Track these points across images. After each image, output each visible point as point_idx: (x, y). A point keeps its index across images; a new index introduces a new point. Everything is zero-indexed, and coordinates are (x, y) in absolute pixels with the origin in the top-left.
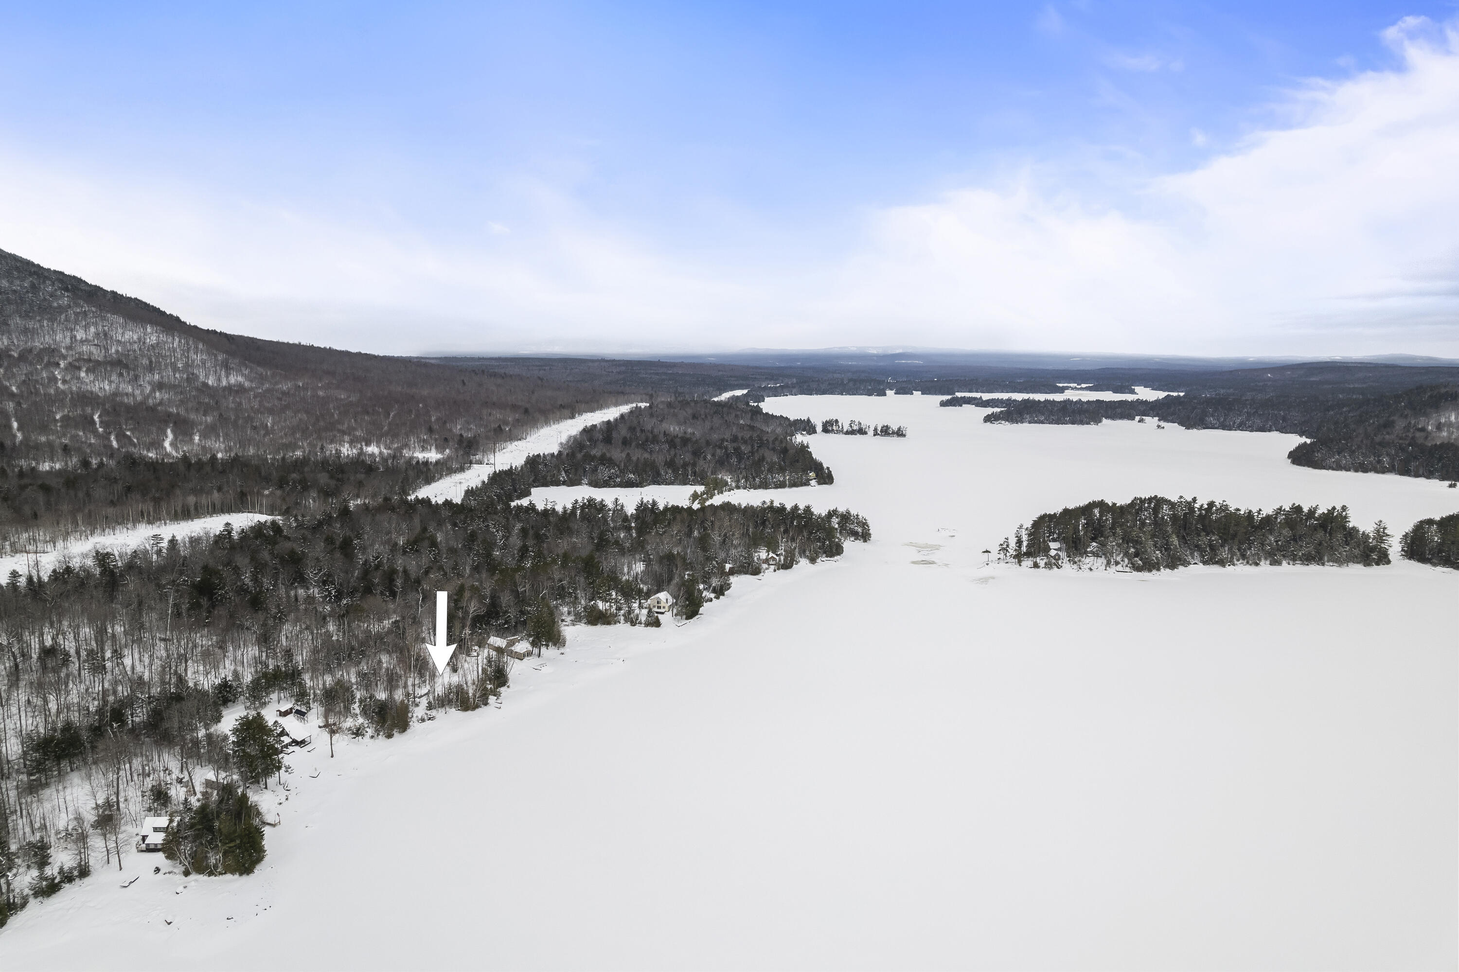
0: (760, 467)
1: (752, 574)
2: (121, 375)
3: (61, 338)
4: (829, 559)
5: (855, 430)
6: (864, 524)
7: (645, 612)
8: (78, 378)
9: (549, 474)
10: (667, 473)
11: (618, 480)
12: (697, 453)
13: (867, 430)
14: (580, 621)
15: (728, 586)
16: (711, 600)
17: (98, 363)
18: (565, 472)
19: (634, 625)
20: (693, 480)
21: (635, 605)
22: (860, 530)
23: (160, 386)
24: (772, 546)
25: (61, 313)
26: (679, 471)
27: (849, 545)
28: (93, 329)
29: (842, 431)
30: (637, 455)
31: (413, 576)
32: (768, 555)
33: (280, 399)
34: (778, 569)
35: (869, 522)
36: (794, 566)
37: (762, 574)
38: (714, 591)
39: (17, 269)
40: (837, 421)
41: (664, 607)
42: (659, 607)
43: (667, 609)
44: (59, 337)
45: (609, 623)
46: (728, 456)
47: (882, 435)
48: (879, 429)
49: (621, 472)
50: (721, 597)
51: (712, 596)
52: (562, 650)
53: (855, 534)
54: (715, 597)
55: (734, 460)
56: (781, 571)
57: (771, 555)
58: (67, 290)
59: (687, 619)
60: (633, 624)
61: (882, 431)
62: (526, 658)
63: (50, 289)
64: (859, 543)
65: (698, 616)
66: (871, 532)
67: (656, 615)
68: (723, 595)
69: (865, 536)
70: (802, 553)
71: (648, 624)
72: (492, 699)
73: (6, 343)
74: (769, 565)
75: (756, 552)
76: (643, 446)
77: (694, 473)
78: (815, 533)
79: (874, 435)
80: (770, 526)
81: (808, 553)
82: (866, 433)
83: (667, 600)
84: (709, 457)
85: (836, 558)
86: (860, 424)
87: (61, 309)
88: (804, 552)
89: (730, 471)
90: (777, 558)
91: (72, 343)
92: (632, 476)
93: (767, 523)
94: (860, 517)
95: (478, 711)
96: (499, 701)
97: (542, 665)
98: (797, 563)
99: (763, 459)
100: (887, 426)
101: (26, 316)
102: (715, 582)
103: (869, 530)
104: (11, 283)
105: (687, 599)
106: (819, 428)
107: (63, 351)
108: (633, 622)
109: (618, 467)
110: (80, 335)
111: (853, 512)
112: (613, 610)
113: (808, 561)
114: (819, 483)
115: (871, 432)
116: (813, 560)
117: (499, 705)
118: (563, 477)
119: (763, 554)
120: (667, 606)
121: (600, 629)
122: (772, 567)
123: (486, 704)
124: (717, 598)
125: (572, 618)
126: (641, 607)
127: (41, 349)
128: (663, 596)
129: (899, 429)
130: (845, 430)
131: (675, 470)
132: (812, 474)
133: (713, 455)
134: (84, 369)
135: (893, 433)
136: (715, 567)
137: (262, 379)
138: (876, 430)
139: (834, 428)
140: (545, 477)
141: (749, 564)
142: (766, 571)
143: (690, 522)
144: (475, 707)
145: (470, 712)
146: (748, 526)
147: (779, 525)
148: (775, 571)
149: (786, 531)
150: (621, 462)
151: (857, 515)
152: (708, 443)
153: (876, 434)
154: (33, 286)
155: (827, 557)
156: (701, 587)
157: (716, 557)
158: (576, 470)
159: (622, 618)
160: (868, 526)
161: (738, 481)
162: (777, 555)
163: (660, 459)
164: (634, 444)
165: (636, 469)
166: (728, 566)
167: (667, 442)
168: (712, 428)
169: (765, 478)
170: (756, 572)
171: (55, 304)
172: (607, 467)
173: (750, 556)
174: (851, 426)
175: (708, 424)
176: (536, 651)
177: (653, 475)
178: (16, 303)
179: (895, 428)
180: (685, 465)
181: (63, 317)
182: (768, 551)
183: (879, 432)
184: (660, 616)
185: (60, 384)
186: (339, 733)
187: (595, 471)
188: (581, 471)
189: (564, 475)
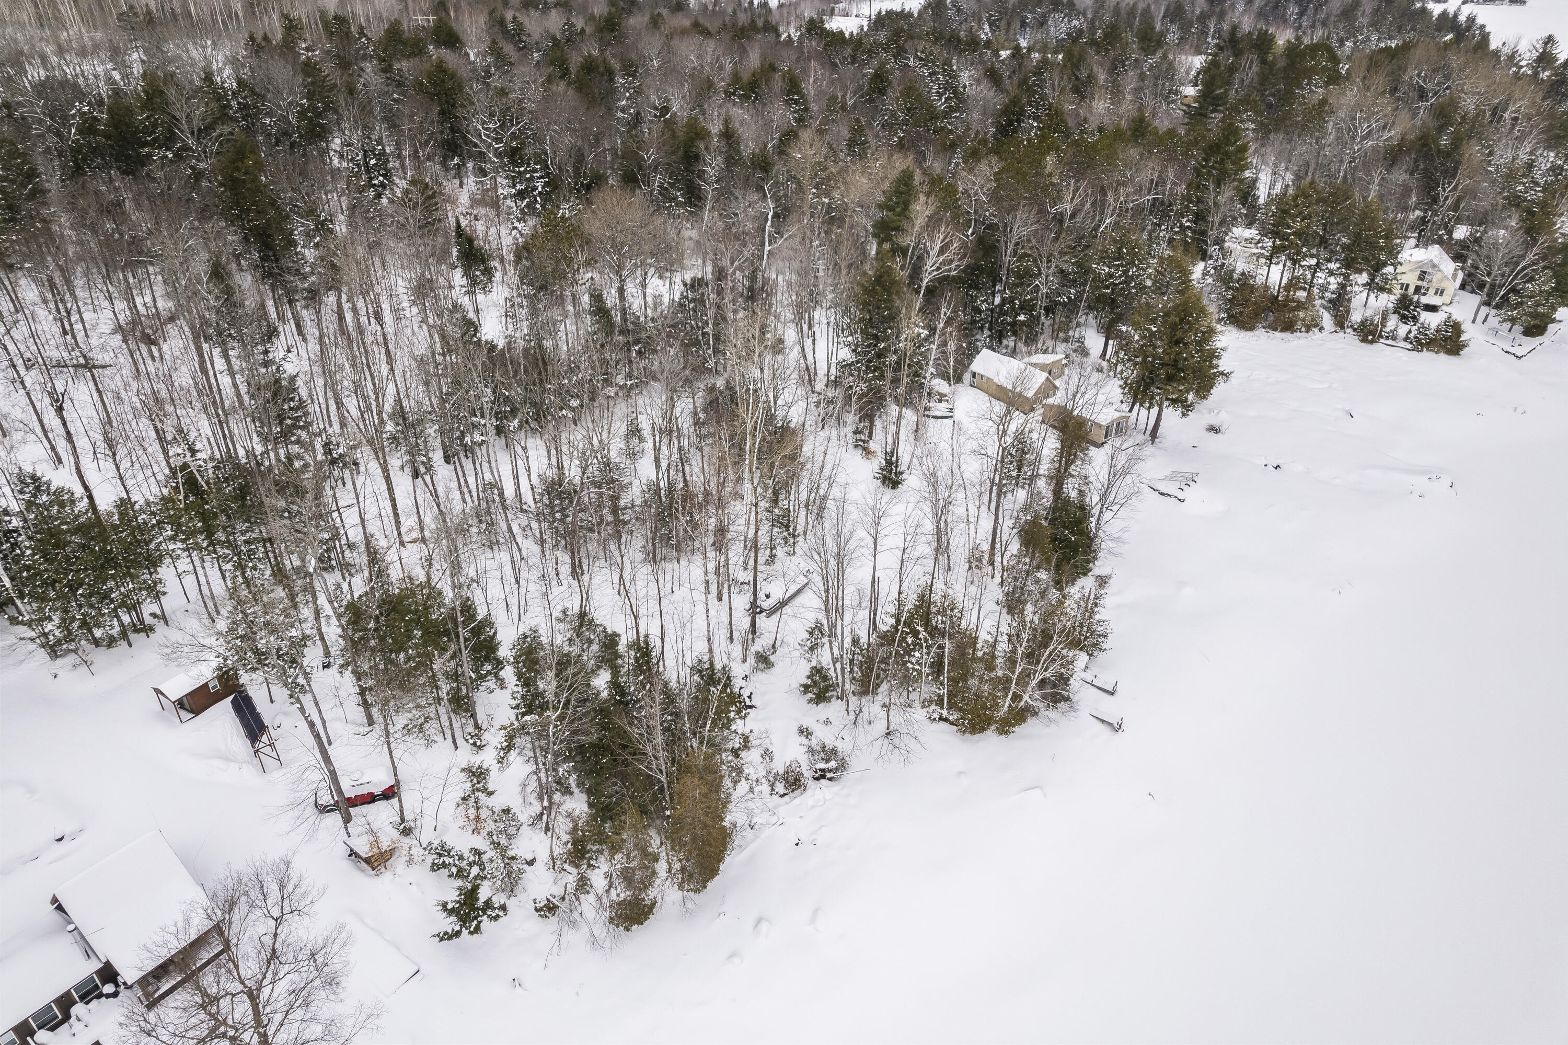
31: (749, 147)
118: (986, 34)
159: (1326, 314)
172: (1066, 16)
176: (1144, 416)
186: (398, 863)
187: (1042, 23)
188: (1016, 24)
189: (987, 30)
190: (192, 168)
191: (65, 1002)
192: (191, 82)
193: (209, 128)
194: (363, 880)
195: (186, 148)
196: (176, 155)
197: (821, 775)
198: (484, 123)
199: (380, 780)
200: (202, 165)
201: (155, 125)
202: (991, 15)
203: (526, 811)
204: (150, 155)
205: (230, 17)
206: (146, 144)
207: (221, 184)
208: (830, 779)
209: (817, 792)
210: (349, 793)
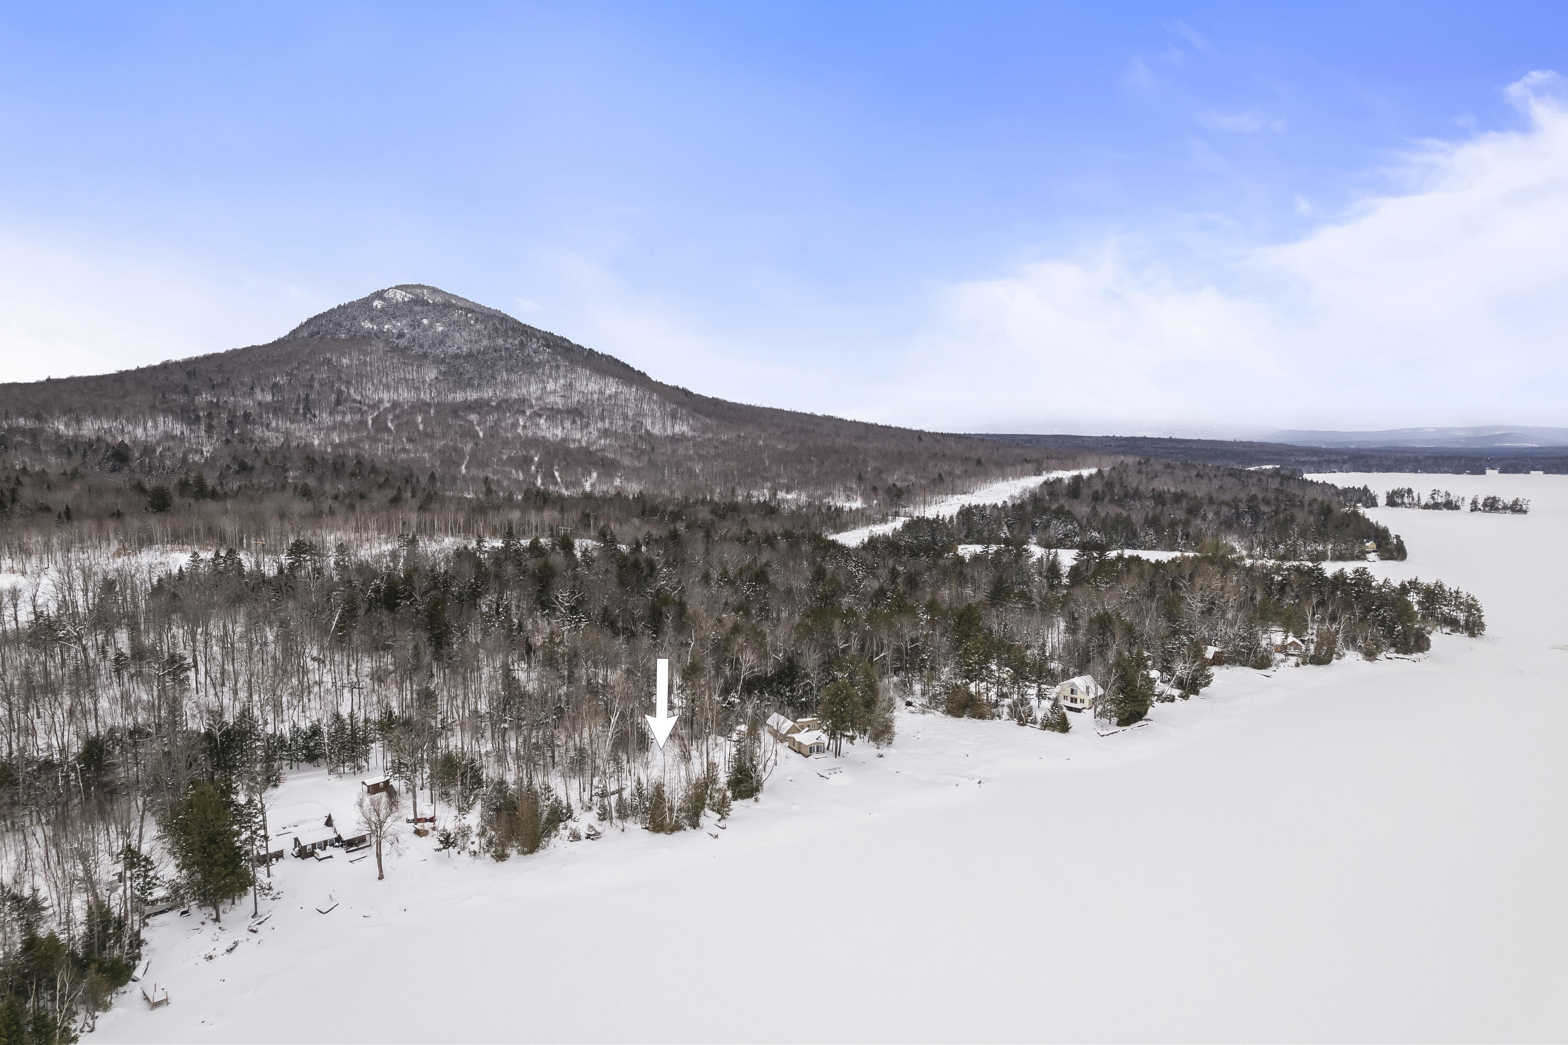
0: (1287, 530)
1: (1254, 667)
2: (574, 422)
3: (534, 389)
4: (1401, 655)
5: (1440, 504)
6: (1471, 607)
7: (1047, 704)
8: (538, 425)
9: (986, 529)
10: (1147, 534)
11: (1077, 539)
12: (1194, 511)
13: (1459, 503)
14: (936, 708)
15: (1208, 680)
16: (1172, 699)
17: (559, 411)
18: (1008, 527)
19: (1023, 725)
20: (1185, 545)
21: (1032, 691)
22: (1461, 617)
23: (605, 433)
24: (1294, 624)
25: (539, 368)
26: (1164, 531)
27: (1438, 638)
28: (562, 381)
29: (1418, 505)
30: (1109, 510)
32: (1287, 637)
33: (716, 448)
34: (1304, 663)
35: (1483, 603)
36: (1334, 661)
37: (1273, 668)
38: (1180, 684)
39: (513, 329)
40: (1410, 491)
41: (1082, 701)
42: (1074, 700)
43: (1086, 704)
44: (533, 388)
45: (982, 717)
46: (1239, 516)
47: (1485, 511)
48: (1481, 502)
49: (1081, 528)
50: (1192, 696)
51: (1176, 692)
52: (884, 750)
53: (1453, 624)
54: (1181, 696)
55: (1247, 520)
56: (1310, 666)
57: (1291, 639)
58: (548, 346)
59: (1119, 724)
60: (1022, 722)
61: (1485, 505)
62: (815, 755)
63: (535, 346)
64: (1461, 639)
65: (1140, 723)
66: (1484, 620)
67: (1065, 710)
68: (1197, 693)
69: (1474, 627)
70: (1351, 642)
71: (1047, 725)
72: (709, 818)
73: (490, 395)
74: (1287, 655)
75: (1265, 632)
76: (1120, 502)
77: (1187, 536)
78: (1377, 610)
79: (1472, 510)
80: (1293, 594)
81: (1360, 642)
82: (1457, 508)
83: (1088, 688)
84: (1210, 516)
85: (1414, 656)
86: (1448, 494)
87: (540, 364)
88: (1354, 640)
89: (1243, 534)
90: (1304, 647)
91: (542, 394)
92: (1095, 534)
93: (1288, 589)
94: (1464, 595)
95: (678, 835)
96: (722, 824)
97: (834, 771)
98: (1340, 657)
99: (1293, 519)
100: (1494, 498)
101: (510, 370)
102: (1181, 669)
103: (1480, 617)
104: (505, 341)
105: (1122, 690)
106: (1382, 500)
107: (534, 401)
108: (1022, 716)
109: (1078, 521)
110: (551, 386)
111: (1450, 585)
112: (993, 695)
113: (1360, 656)
114: (1383, 558)
115: (1466, 506)
116: (1370, 655)
117: (717, 831)
118: (1005, 533)
119: (1278, 638)
120: (1087, 699)
121: (966, 724)
122: (1293, 660)
123: (695, 825)
124: (1184, 697)
125: (925, 701)
126: (1041, 696)
127: (515, 399)
128: (1081, 682)
129: (1516, 502)
130: (1423, 503)
131: (1159, 532)
132: (1370, 545)
133: (1217, 514)
134: (545, 417)
135: (1505, 508)
136: (1184, 645)
137: (706, 428)
138: (1474, 502)
139: (1406, 500)
140: (980, 532)
141: (1250, 650)
142: (1282, 665)
143: (1154, 576)
144: (676, 828)
145: (662, 836)
146: (1255, 591)
147: (1308, 594)
148: (1297, 665)
149: (1322, 603)
150: (1083, 517)
151: (1457, 592)
152: (1211, 500)
153: (1474, 508)
154: (521, 342)
155: (1397, 652)
156: (1154, 674)
157: (1191, 633)
158: (1023, 525)
159: (1006, 710)
160: (1478, 610)
161: (1251, 548)
162: (1303, 641)
163: (1137, 517)
164: (1107, 499)
165: (1102, 526)
166: (1210, 652)
167: (1153, 497)
168: (1221, 487)
169: (1295, 545)
170: (1263, 663)
171: (537, 360)
172: (1063, 522)
173: (1253, 636)
174: (1433, 498)
175: (1216, 483)
176: (832, 745)
177: (1127, 536)
178: (506, 359)
179: (1509, 501)
180: (1173, 524)
181: (541, 371)
182: (1286, 632)
183: (1480, 506)
184: (1070, 715)
185: (520, 430)
186: (429, 837)
187: (1046, 527)
188: (1028, 526)
189: (1006, 531)
190: (416, 609)
191: (325, 843)
192: (425, 568)
193: (426, 593)
194: (417, 838)
195: (416, 600)
196: (411, 603)
197: (588, 837)
198: (561, 593)
199: (429, 815)
200: (420, 608)
201: (405, 591)
202: (1009, 520)
203: (476, 830)
204: (400, 603)
205: (455, 526)
206: (399, 598)
207: (426, 616)
208: (592, 839)
209: (585, 842)
210: (419, 817)
